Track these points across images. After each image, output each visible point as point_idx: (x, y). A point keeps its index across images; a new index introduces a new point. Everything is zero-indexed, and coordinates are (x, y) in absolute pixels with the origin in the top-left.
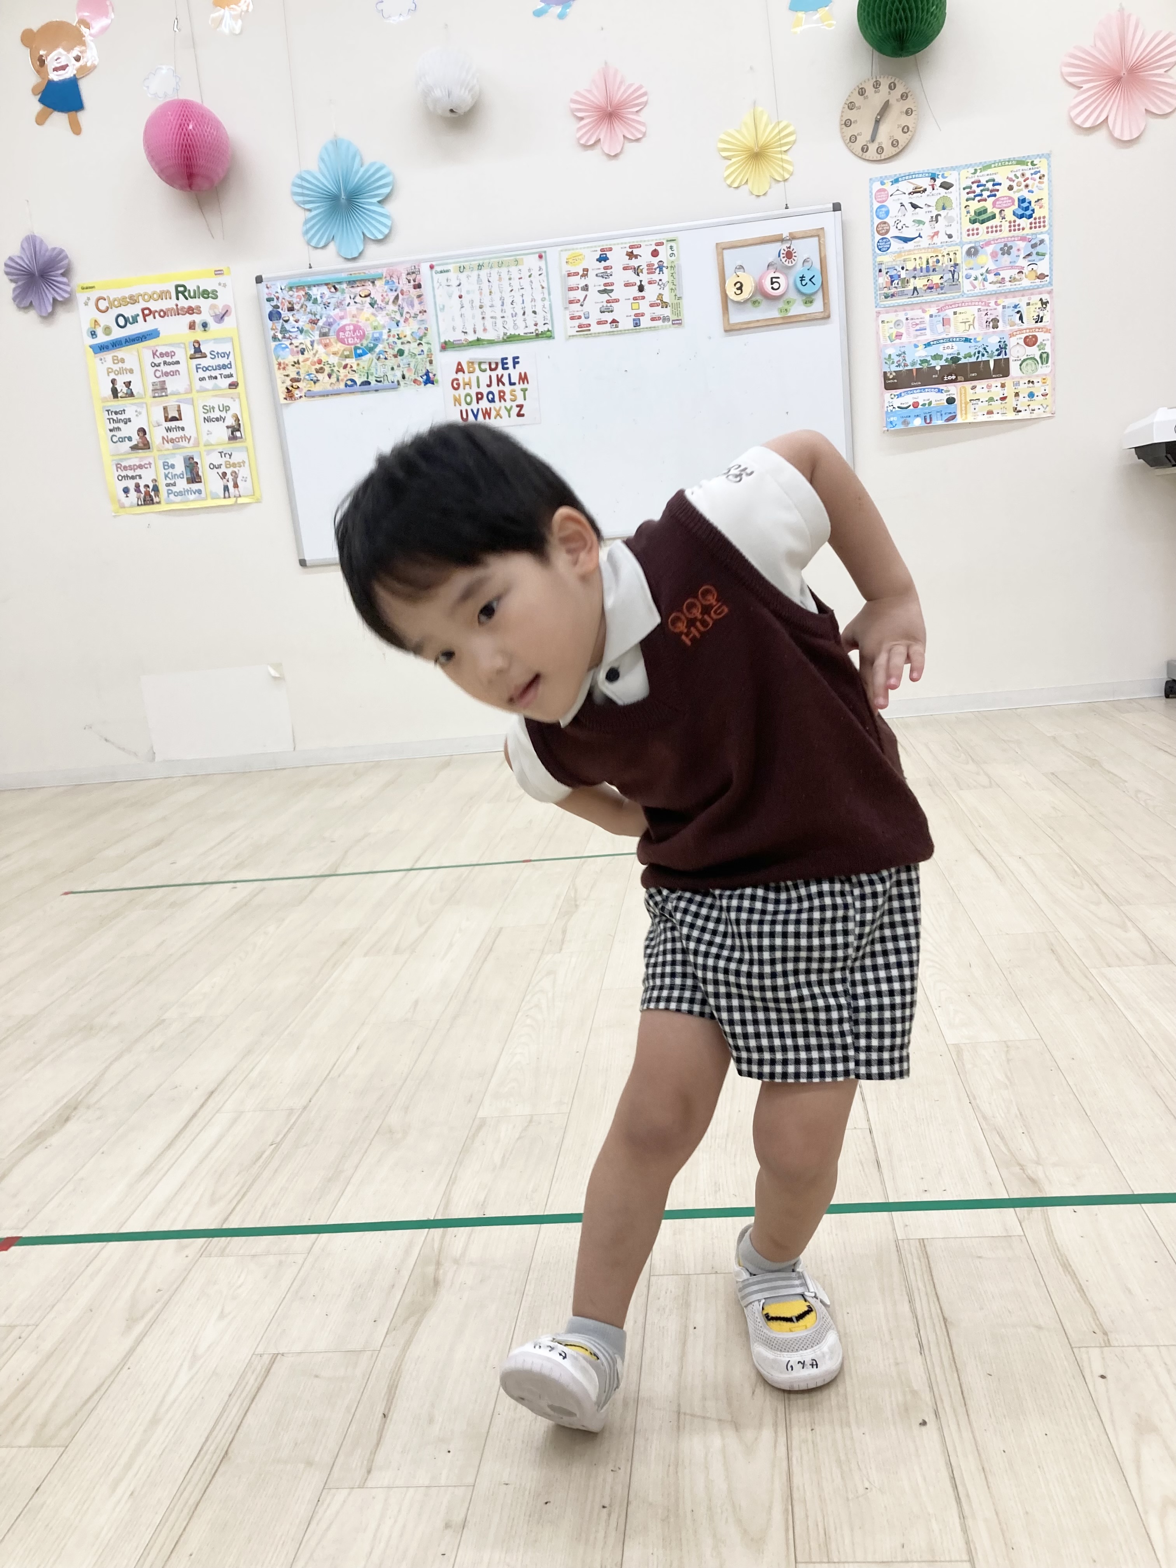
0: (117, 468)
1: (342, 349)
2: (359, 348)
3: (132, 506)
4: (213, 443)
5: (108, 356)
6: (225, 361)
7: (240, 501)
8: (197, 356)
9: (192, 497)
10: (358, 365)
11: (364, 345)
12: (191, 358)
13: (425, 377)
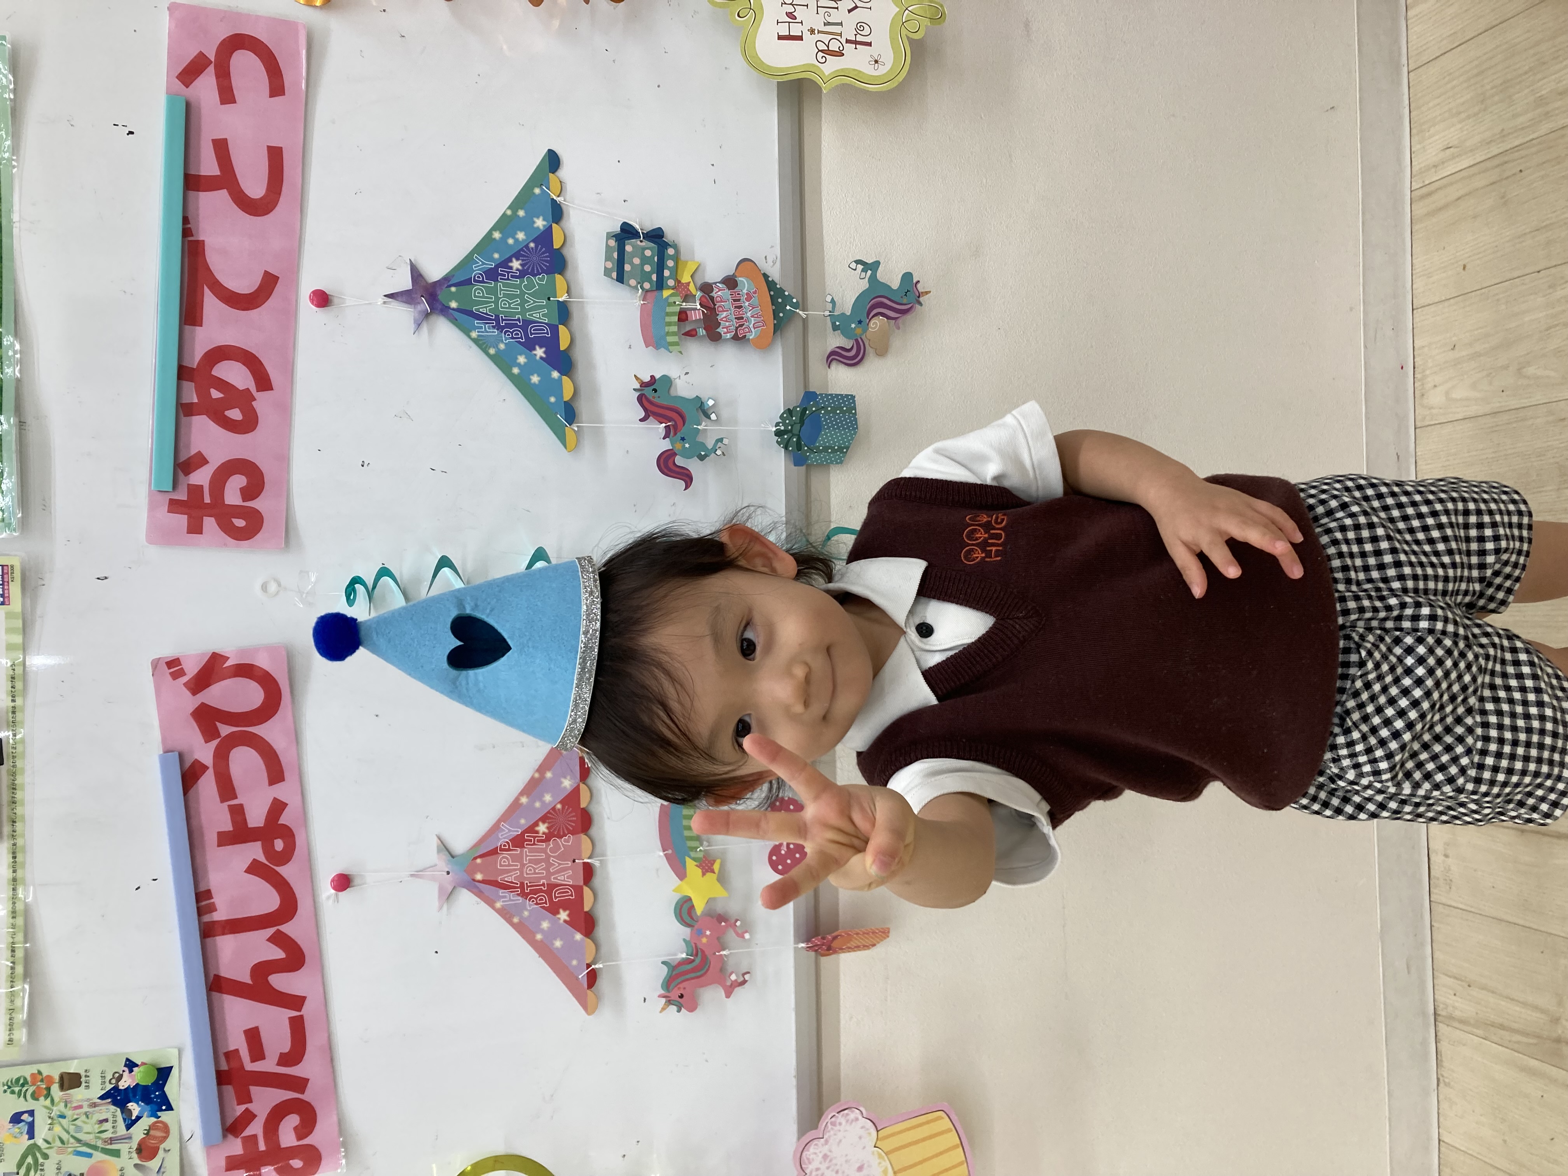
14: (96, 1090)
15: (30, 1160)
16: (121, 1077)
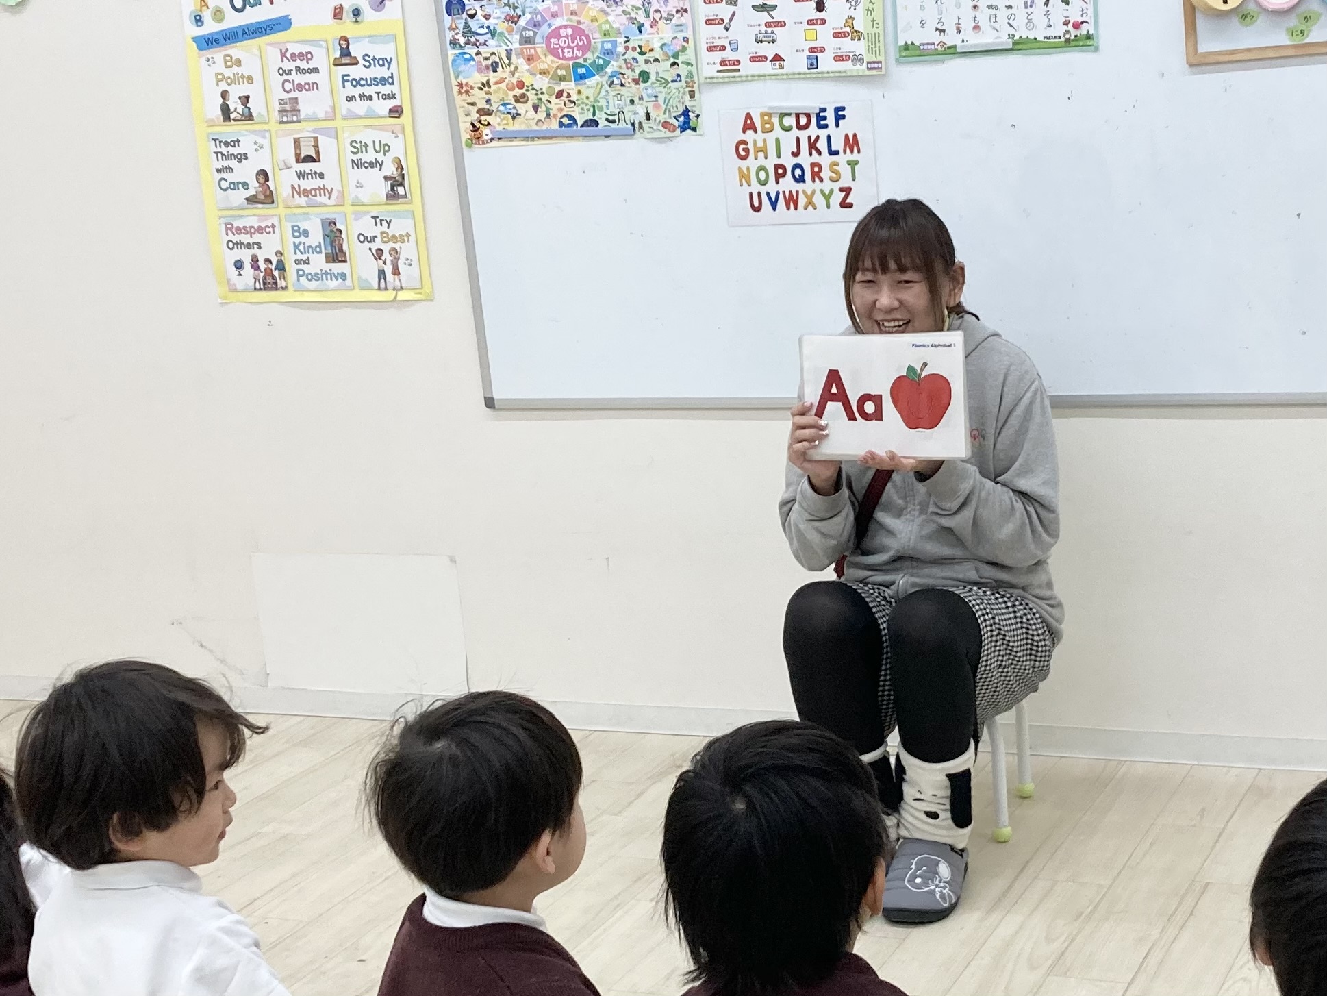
0: (227, 229)
1: (555, 66)
2: (582, 66)
3: (245, 291)
4: (365, 201)
5: (218, 54)
6: (382, 72)
7: (402, 296)
8: (344, 62)
9: (333, 283)
10: (579, 92)
11: (589, 61)
12: (336, 65)
13: (682, 119)
14: (688, 104)
15: (663, 81)
16: (693, 113)
